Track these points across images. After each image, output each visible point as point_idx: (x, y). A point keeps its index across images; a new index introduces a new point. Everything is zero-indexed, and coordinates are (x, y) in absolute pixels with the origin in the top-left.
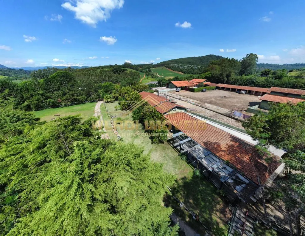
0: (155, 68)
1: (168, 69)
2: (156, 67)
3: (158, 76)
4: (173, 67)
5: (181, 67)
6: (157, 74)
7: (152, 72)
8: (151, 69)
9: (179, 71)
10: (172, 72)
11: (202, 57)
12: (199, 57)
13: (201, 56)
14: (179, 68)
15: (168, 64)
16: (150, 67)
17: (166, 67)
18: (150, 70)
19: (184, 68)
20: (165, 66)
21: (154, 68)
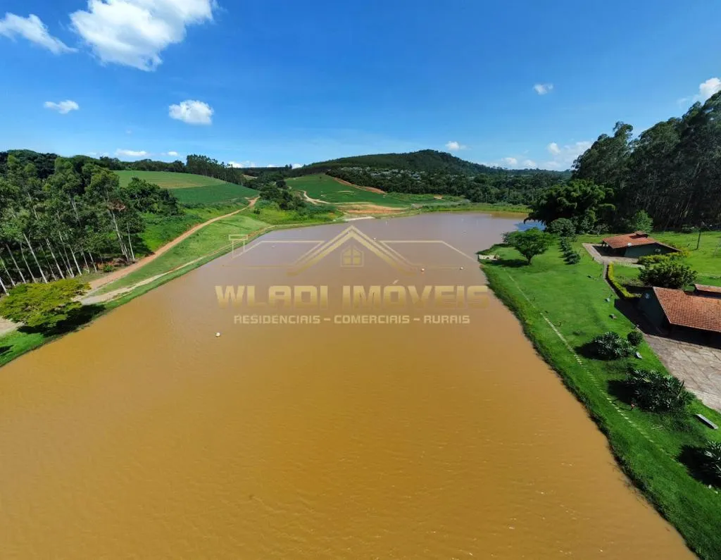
0: (297, 178)
1: (336, 179)
2: (301, 176)
3: (309, 199)
4: (351, 173)
5: (374, 174)
6: (305, 195)
7: (290, 188)
8: (285, 180)
9: (373, 186)
10: (352, 189)
11: (411, 153)
12: (404, 155)
13: (408, 152)
14: (370, 177)
15: (335, 167)
16: (285, 176)
17: (330, 175)
18: (284, 183)
19: (383, 175)
20: (327, 173)
21: (294, 179)
